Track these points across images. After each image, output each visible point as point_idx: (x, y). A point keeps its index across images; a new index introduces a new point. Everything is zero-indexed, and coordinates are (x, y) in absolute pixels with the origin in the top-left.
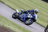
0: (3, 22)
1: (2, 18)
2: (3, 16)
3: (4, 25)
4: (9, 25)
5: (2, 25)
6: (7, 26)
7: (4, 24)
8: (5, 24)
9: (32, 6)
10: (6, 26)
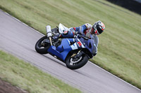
0: (29, 80)
1: (23, 67)
2: (28, 62)
3: (30, 87)
4: (45, 87)
5: (26, 88)
6: (41, 90)
7: (31, 85)
8: (34, 85)
9: (112, 33)
10: (37, 89)
